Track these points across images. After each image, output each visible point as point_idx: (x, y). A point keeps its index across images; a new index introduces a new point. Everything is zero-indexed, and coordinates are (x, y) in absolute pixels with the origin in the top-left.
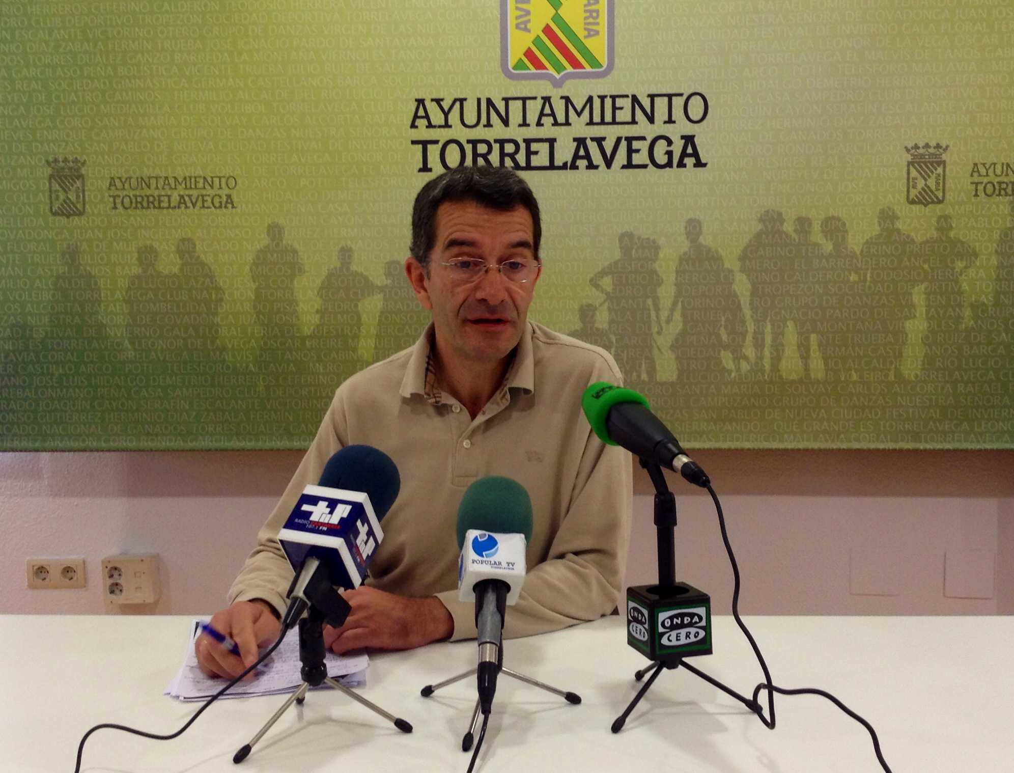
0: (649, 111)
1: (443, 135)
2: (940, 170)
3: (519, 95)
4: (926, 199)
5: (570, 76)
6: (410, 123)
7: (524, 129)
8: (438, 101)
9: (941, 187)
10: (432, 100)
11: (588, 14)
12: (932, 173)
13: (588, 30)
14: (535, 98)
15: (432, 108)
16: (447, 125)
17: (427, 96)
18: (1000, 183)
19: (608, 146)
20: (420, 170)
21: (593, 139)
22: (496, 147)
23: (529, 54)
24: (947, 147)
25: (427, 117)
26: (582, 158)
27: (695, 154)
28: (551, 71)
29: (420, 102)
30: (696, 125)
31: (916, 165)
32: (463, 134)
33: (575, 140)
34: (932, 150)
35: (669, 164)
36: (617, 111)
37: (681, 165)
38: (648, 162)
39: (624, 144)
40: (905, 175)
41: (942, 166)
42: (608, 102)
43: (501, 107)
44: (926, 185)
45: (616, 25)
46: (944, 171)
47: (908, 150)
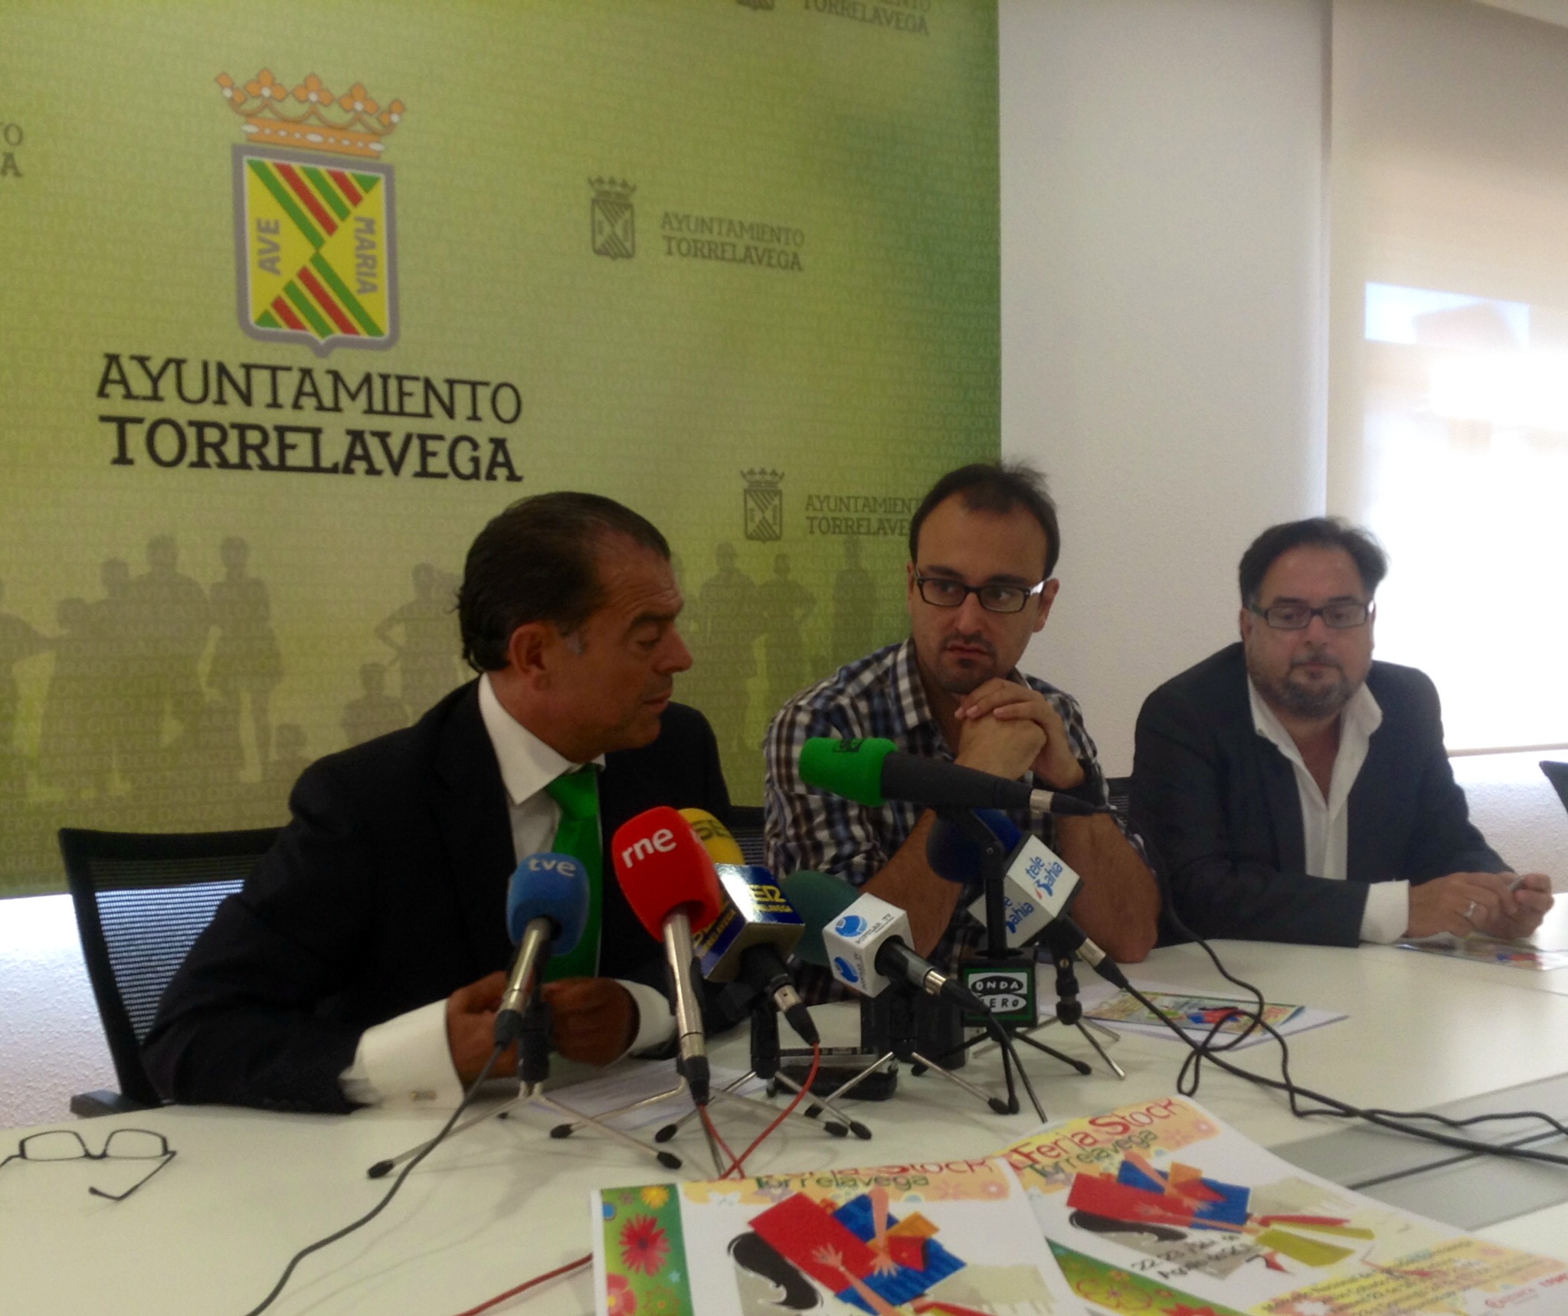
0: (446, 399)
1: (151, 411)
2: (776, 502)
3: (266, 362)
4: (765, 534)
5: (336, 343)
6: (96, 387)
7: (273, 412)
8: (142, 361)
9: (778, 521)
10: (133, 358)
11: (360, 261)
12: (769, 503)
13: (363, 283)
14: (288, 369)
15: (132, 370)
16: (156, 397)
17: (124, 350)
18: (834, 519)
19: (395, 444)
20: (116, 462)
21: (374, 434)
22: (233, 435)
23: (279, 305)
24: (783, 474)
25: (123, 381)
26: (359, 458)
27: (508, 464)
28: (312, 333)
29: (113, 359)
30: (506, 425)
31: (753, 494)
32: (183, 413)
33: (349, 432)
34: (768, 478)
35: (475, 475)
36: (407, 400)
37: (491, 477)
38: (447, 469)
39: (415, 444)
40: (742, 504)
41: (778, 497)
42: (393, 385)
43: (239, 376)
44: (764, 518)
45: (402, 278)
46: (781, 504)
47: (743, 475)
